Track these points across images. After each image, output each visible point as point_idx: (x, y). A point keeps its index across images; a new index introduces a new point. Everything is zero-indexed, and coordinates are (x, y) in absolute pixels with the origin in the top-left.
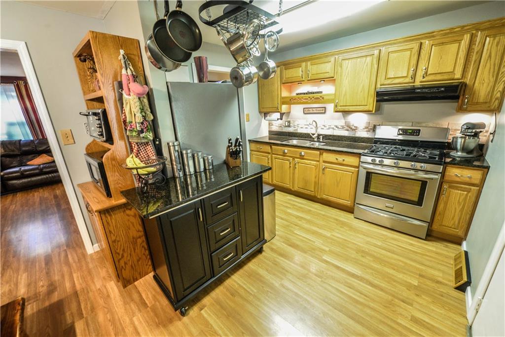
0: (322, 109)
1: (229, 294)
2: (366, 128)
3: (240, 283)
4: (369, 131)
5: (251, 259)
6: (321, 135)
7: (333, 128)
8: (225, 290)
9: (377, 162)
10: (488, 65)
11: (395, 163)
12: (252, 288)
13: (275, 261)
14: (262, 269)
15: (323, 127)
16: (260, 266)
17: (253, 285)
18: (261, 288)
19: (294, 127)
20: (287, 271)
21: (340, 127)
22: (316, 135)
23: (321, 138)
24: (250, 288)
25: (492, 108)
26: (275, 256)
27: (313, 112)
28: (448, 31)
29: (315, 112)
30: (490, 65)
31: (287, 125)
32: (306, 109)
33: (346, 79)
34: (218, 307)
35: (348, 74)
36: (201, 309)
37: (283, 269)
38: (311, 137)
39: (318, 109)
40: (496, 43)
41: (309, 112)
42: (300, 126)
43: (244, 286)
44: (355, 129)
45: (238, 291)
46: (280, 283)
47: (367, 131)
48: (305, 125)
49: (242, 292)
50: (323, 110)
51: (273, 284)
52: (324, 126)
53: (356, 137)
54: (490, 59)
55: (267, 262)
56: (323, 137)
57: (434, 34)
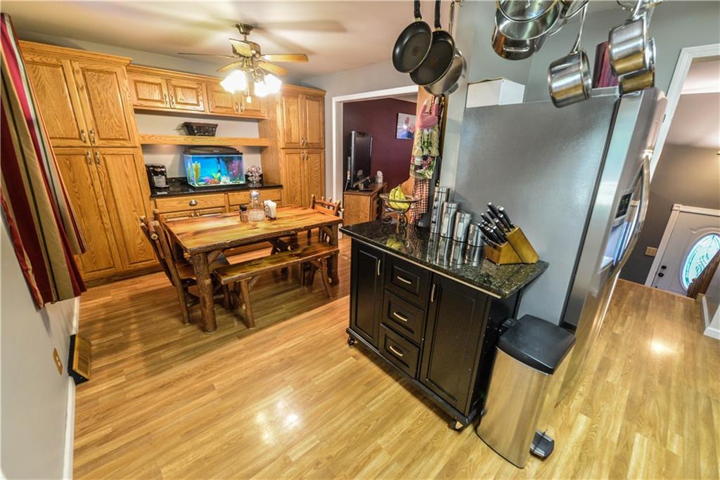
1: (369, 380)
3: (385, 393)
5: (434, 409)
8: (376, 376)
12: (377, 406)
13: (434, 450)
14: (413, 424)
16: (420, 422)
17: (380, 407)
18: (377, 417)
20: (409, 466)
24: (377, 402)
26: (448, 452)
34: (354, 370)
36: (354, 357)
37: (414, 461)
43: (380, 397)
45: (373, 390)
46: (383, 447)
49: (372, 393)
51: (382, 435)
55: (431, 435)
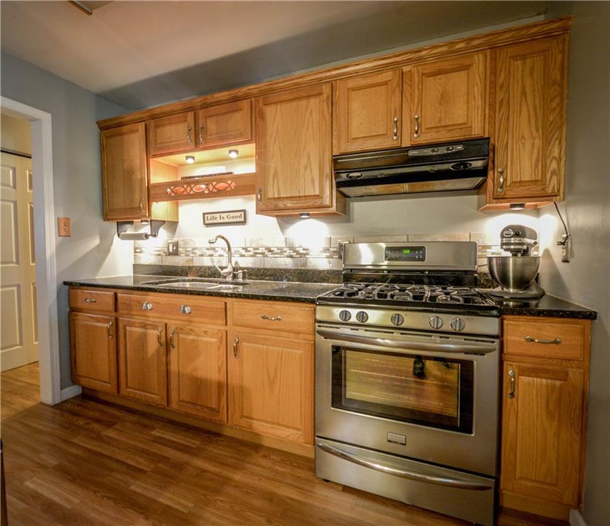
0: (238, 214)
2: (327, 250)
4: (331, 257)
6: (241, 268)
7: (263, 254)
9: (353, 319)
10: (524, 109)
11: (393, 319)
15: (243, 252)
19: (186, 255)
21: (276, 250)
22: (229, 269)
23: (241, 275)
25: (550, 191)
27: (222, 221)
28: (445, 49)
29: (226, 220)
30: (528, 109)
31: (171, 251)
32: (209, 216)
33: (275, 141)
35: (277, 132)
38: (220, 275)
39: (232, 214)
40: (528, 69)
41: (215, 221)
42: (198, 252)
44: (305, 254)
47: (327, 257)
48: (208, 249)
50: (240, 217)
52: (246, 249)
53: (309, 271)
54: (526, 97)
56: (244, 273)
57: (424, 53)
